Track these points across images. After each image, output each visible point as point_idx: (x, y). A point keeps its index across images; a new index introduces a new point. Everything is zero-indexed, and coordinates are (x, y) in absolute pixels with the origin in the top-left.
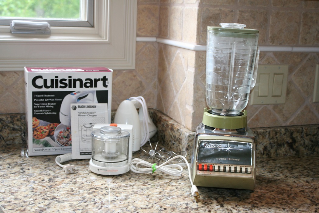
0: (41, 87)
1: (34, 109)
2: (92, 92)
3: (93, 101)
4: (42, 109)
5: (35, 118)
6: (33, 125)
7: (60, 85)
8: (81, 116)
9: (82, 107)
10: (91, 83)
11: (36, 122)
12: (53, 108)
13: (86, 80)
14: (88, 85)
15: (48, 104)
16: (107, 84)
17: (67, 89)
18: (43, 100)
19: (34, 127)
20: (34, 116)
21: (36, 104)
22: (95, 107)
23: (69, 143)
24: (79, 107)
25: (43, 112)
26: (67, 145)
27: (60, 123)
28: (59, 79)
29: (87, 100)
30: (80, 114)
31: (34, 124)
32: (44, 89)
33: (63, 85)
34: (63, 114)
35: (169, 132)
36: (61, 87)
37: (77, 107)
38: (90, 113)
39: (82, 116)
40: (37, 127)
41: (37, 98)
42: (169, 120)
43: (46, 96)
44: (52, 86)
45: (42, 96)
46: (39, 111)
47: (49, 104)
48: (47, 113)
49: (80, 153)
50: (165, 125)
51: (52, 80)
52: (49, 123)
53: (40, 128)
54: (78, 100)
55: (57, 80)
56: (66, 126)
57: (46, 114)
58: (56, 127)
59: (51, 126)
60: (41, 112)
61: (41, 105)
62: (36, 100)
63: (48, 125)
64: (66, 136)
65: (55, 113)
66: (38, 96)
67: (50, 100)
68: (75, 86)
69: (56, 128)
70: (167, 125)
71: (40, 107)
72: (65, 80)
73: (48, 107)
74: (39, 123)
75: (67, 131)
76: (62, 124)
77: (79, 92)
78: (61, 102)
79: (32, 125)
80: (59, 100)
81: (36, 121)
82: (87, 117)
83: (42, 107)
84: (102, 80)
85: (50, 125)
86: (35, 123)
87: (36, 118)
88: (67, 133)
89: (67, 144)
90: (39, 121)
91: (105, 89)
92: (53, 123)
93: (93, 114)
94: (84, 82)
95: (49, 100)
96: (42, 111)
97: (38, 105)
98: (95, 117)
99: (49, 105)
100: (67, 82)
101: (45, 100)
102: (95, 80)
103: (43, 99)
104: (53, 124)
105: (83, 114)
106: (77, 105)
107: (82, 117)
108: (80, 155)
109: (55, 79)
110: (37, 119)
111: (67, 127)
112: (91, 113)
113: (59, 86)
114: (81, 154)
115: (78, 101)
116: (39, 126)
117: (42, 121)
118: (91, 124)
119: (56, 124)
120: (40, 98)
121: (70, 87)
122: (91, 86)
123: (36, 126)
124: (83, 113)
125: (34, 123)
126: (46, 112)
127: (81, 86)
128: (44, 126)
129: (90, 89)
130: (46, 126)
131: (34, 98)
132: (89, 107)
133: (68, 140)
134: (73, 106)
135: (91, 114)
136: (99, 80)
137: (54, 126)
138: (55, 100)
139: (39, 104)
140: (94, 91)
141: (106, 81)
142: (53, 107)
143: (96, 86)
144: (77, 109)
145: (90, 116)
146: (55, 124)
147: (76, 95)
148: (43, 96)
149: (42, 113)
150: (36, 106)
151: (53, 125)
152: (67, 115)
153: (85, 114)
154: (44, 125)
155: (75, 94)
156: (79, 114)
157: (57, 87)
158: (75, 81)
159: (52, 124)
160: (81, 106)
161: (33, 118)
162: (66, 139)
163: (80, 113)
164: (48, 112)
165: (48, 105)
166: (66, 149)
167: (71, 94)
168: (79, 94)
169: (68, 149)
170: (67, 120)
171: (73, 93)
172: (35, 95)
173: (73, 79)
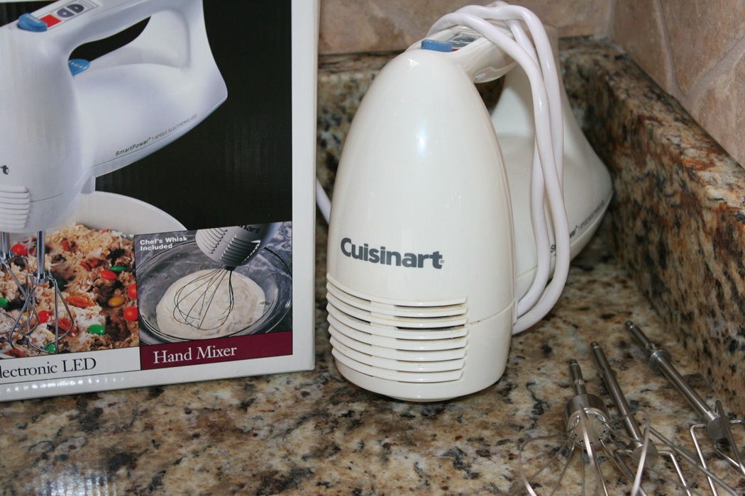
3: (187, 64)
23: (33, 335)
26: (21, 348)
29: (138, 59)
42: (705, 167)
54: (77, 64)
56: (7, 236)
64: (11, 296)
70: (692, 203)
75: (16, 269)
77: (79, 9)
88: (15, 278)
89: (19, 342)
111: (14, 243)
115: (74, 71)
133: (25, 318)
140: (187, 1)
147: (54, 31)
152: (5, 168)
155: (51, 21)
162: (16, 313)
166: (22, 372)
167: (19, 26)
168: (78, 21)
169: (33, 371)
170: (9, 195)
171: (33, 14)
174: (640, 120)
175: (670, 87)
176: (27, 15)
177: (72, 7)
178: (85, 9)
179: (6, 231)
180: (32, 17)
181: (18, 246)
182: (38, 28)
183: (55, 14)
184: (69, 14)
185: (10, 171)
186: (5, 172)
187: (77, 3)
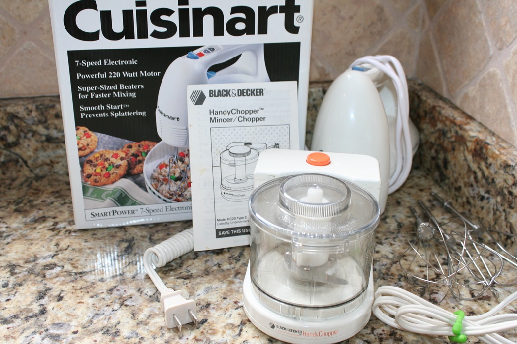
0: (94, 37)
1: (77, 103)
2: (253, 49)
3: (256, 74)
4: (103, 101)
5: (82, 129)
6: (80, 149)
7: (151, 27)
8: (218, 121)
9: (221, 94)
10: (249, 21)
11: (89, 139)
12: (135, 98)
13: (235, 10)
14: (240, 26)
15: (118, 87)
17: (176, 41)
18: (104, 76)
19: (82, 153)
20: (79, 122)
21: (84, 89)
22: (261, 92)
23: (186, 193)
24: (212, 94)
25: (107, 111)
26: (180, 198)
27: (158, 140)
28: (150, 9)
29: (236, 72)
30: (216, 116)
31: (81, 146)
32: (103, 43)
34: (166, 116)
35: (466, 160)
36: (156, 35)
37: (207, 94)
38: (245, 112)
39: (223, 121)
40: (91, 152)
41: (84, 70)
42: (466, 124)
43: (111, 63)
44: (128, 33)
45: (100, 63)
46: (94, 108)
47: (122, 86)
48: (119, 114)
49: (217, 231)
50: (449, 135)
51: (127, 14)
52: (127, 142)
53: (102, 155)
54: (210, 73)
55: (142, 14)
56: (177, 149)
57: (116, 115)
58: (148, 151)
59: (133, 151)
60: (101, 111)
61: (99, 92)
62: (83, 77)
63: (122, 148)
64: (177, 175)
65: (144, 114)
66: (88, 64)
67: (125, 74)
68: (199, 32)
69: (147, 154)
70: (461, 140)
71: (97, 96)
72: (169, 12)
73: (119, 95)
74: (98, 142)
75: (180, 163)
76: (166, 145)
77: (212, 49)
78: (158, 81)
79: (77, 147)
80: (152, 74)
81: (89, 136)
82: (237, 123)
83: (103, 96)
84: (282, 10)
85: (130, 147)
86: (84, 141)
87: (86, 129)
88: (179, 167)
89: (179, 195)
90: (95, 136)
91: (290, 38)
92: (138, 141)
93: (253, 115)
94: (227, 17)
95: (122, 74)
96: (102, 107)
97: (91, 91)
98: (259, 123)
99: (124, 91)
100: (175, 18)
101: (108, 75)
102: (262, 9)
103: (103, 73)
104: (139, 144)
105: (226, 117)
106: (205, 89)
107: (221, 124)
108: (218, 236)
109: (135, 9)
110: (90, 132)
111: (180, 152)
112: (250, 112)
113: (150, 32)
114: (220, 234)
115: (209, 77)
116: (96, 150)
117: (106, 137)
118: (247, 144)
119: (147, 142)
120: (93, 70)
121: (184, 33)
122: (249, 31)
123: (87, 151)
124: (226, 112)
125: (82, 141)
126: (116, 111)
128: (112, 149)
129: (245, 39)
130: (118, 149)
131: (73, 69)
132: (241, 93)
133: (182, 185)
134: (194, 93)
135: (248, 116)
136: (274, 10)
137: (141, 149)
138: (139, 74)
139: (91, 89)
140: (258, 45)
141: (296, 15)
142: (134, 95)
143: (263, 30)
144: (208, 100)
145: (247, 120)
146: (143, 143)
147: (202, 59)
148: (103, 63)
149: (104, 115)
150: (84, 93)
151: (139, 146)
152: (178, 119)
153: (231, 116)
154: (110, 146)
155: (201, 55)
156: (213, 116)
158: (199, 14)
159: (134, 144)
160: (219, 91)
161: (77, 129)
162: (179, 183)
163: (217, 113)
164: (123, 111)
165: (119, 90)
166: (180, 209)
167: (187, 57)
168: (212, 55)
169: (184, 208)
170: (179, 130)
171: (194, 52)
172: (78, 62)
173: (194, 10)
174: (434, 107)
175: (445, 94)
176: (191, 52)
177: (210, 49)
178: (215, 49)
179: (177, 146)
181: (181, 153)
182: (195, 58)
183: (203, 52)
184: (209, 52)
185: (180, 120)
186: (178, 120)
187: (212, 47)
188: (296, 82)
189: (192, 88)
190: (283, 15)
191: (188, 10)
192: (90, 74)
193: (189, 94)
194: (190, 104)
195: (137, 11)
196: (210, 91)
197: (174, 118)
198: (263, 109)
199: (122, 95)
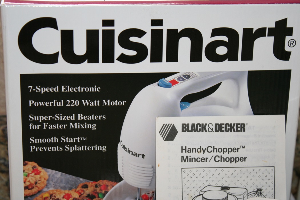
0: (52, 59)
1: (27, 134)
2: (235, 77)
3: (237, 106)
4: (58, 133)
5: (31, 164)
6: (26, 188)
7: (119, 50)
8: (191, 160)
9: (196, 128)
10: (232, 46)
11: (38, 176)
12: (94, 130)
13: (216, 32)
14: (221, 51)
15: (76, 117)
16: (287, 49)
17: (146, 67)
18: (61, 104)
19: (28, 192)
20: (28, 156)
21: (36, 118)
22: (242, 127)
24: (185, 128)
25: (61, 144)
27: (121, 179)
28: (118, 29)
29: (214, 103)
30: (188, 154)
31: (28, 184)
32: (62, 67)
33: (132, 53)
34: (129, 151)
36: (123, 59)
37: (179, 128)
38: (223, 150)
39: (196, 160)
40: (40, 192)
41: (38, 97)
43: (70, 89)
44: (91, 56)
45: (57, 89)
46: (46, 141)
47: (80, 117)
48: (75, 148)
51: (92, 35)
52: (82, 181)
53: (51, 196)
54: (184, 104)
55: (109, 35)
56: (140, 190)
57: (71, 149)
58: (106, 192)
59: (88, 191)
60: (54, 145)
61: (53, 122)
62: (37, 104)
63: (76, 188)
65: (104, 149)
66: (43, 90)
67: (86, 102)
68: (173, 57)
69: (104, 195)
71: (51, 127)
72: (140, 33)
73: (76, 126)
74: (48, 180)
76: (126, 185)
77: (188, 77)
78: (122, 112)
79: (22, 185)
80: (116, 103)
81: (38, 173)
82: (213, 163)
83: (58, 126)
84: (271, 32)
85: (86, 186)
86: (32, 179)
87: (36, 164)
90: (45, 173)
91: (280, 65)
92: (95, 179)
93: (233, 155)
94: (207, 40)
95: (81, 103)
96: (56, 140)
97: (44, 121)
98: (239, 163)
99: (82, 122)
100: (146, 41)
101: (66, 103)
102: (247, 32)
103: (59, 101)
104: (96, 183)
105: (201, 155)
106: (177, 122)
107: (194, 164)
109: (101, 28)
110: (40, 168)
111: (143, 194)
112: (228, 150)
113: (117, 55)
115: (182, 108)
116: (45, 190)
117: (58, 175)
118: (224, 188)
119: (106, 182)
120: (48, 97)
121: (156, 58)
122: (232, 56)
123: (35, 190)
124: (201, 150)
125: (29, 179)
126: (72, 144)
127: (195, 57)
128: (65, 188)
129: (227, 66)
130: (71, 189)
131: (26, 95)
132: (219, 128)
134: (164, 126)
135: (226, 155)
136: (261, 32)
137: (98, 190)
138: (101, 103)
139: (45, 118)
140: (242, 73)
141: (288, 38)
142: (94, 127)
143: (248, 56)
144: (181, 136)
145: (225, 160)
146: (101, 182)
147: (175, 88)
148: (60, 89)
149: (57, 149)
150: (36, 123)
151: (96, 186)
152: (143, 155)
153: (206, 155)
154: (62, 185)
155: (174, 82)
156: (185, 154)
157: (109, 58)
158: (174, 36)
159: (90, 183)
160: (193, 125)
161: (25, 165)
163: (190, 151)
164: (79, 144)
165: (76, 120)
167: (158, 85)
168: (187, 83)
170: (143, 169)
171: (166, 79)
172: (31, 87)
173: (168, 31)
176: (163, 79)
177: (185, 76)
178: (191, 77)
179: (140, 187)
180: (166, 80)
181: (145, 195)
182: (168, 86)
183: (176, 79)
184: (183, 80)
185: (146, 157)
186: (143, 157)
187: (187, 74)
188: (283, 116)
189: (161, 121)
190: (272, 38)
191: (162, 31)
192: (45, 101)
193: (158, 128)
194: (159, 138)
195: (103, 31)
196: (183, 125)
197: (139, 155)
198: (244, 147)
199: (80, 126)
